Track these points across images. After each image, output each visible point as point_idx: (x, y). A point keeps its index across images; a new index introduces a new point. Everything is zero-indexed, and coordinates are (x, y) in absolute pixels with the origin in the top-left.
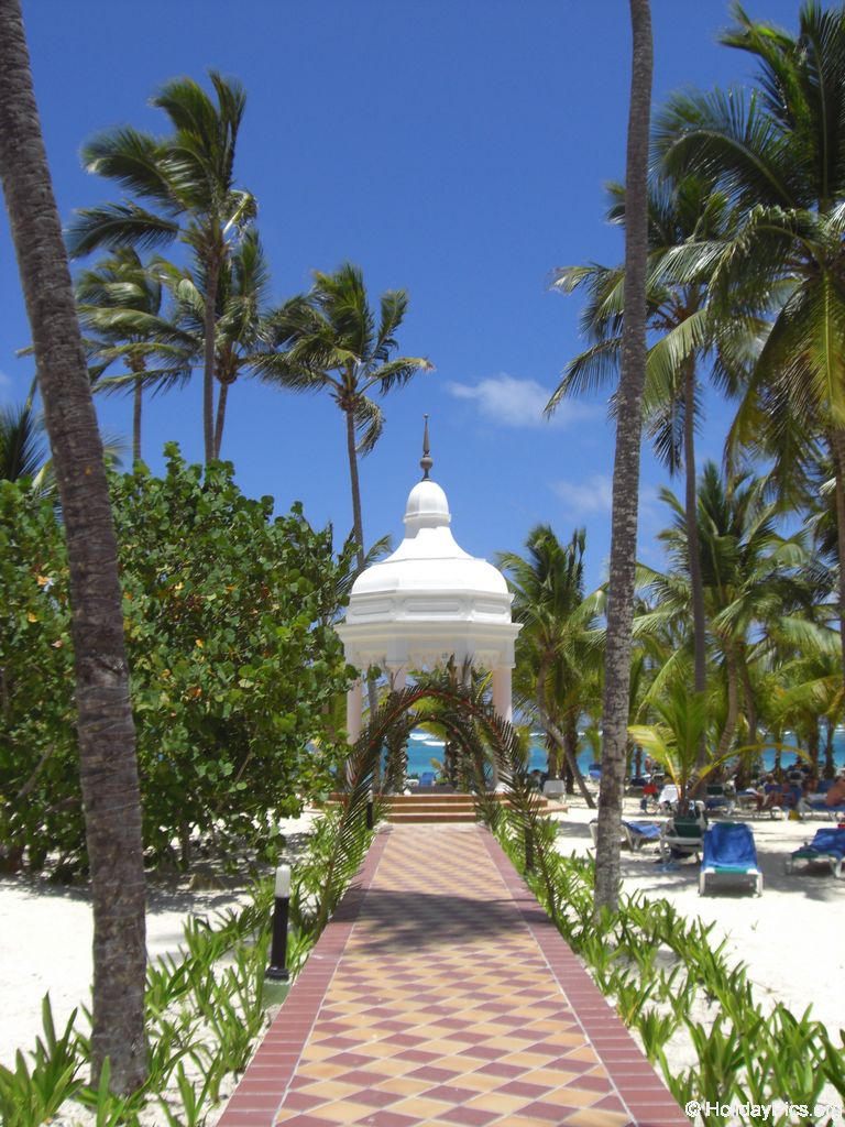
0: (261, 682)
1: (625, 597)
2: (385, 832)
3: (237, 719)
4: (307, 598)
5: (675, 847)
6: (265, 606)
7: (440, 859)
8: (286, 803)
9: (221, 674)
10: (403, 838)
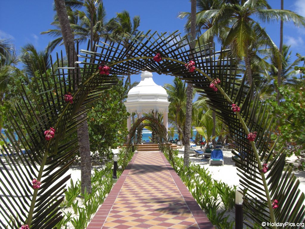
0: (107, 117)
1: (190, 97)
2: (137, 153)
3: (102, 125)
4: (118, 96)
5: (206, 156)
6: (108, 99)
7: (150, 158)
8: (114, 145)
9: (99, 115)
10: (141, 154)
